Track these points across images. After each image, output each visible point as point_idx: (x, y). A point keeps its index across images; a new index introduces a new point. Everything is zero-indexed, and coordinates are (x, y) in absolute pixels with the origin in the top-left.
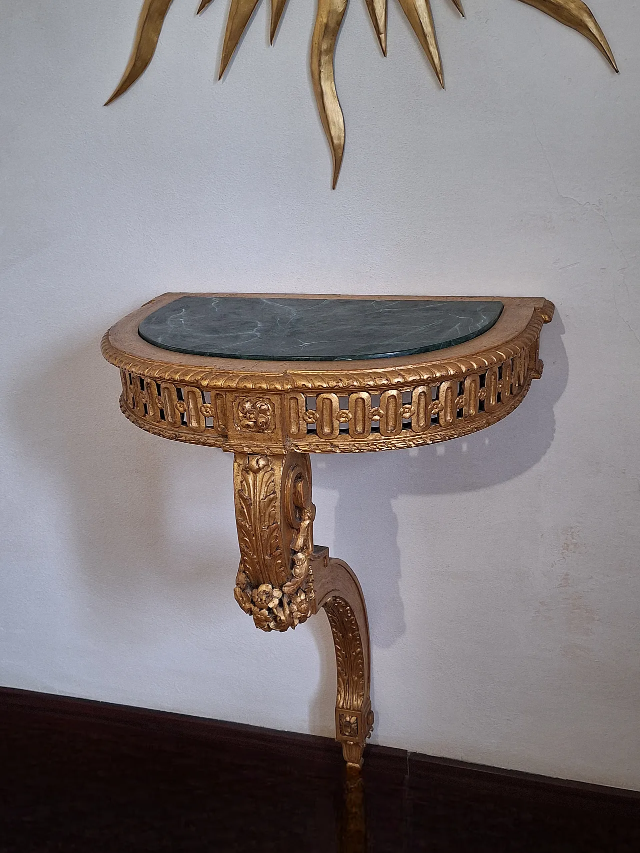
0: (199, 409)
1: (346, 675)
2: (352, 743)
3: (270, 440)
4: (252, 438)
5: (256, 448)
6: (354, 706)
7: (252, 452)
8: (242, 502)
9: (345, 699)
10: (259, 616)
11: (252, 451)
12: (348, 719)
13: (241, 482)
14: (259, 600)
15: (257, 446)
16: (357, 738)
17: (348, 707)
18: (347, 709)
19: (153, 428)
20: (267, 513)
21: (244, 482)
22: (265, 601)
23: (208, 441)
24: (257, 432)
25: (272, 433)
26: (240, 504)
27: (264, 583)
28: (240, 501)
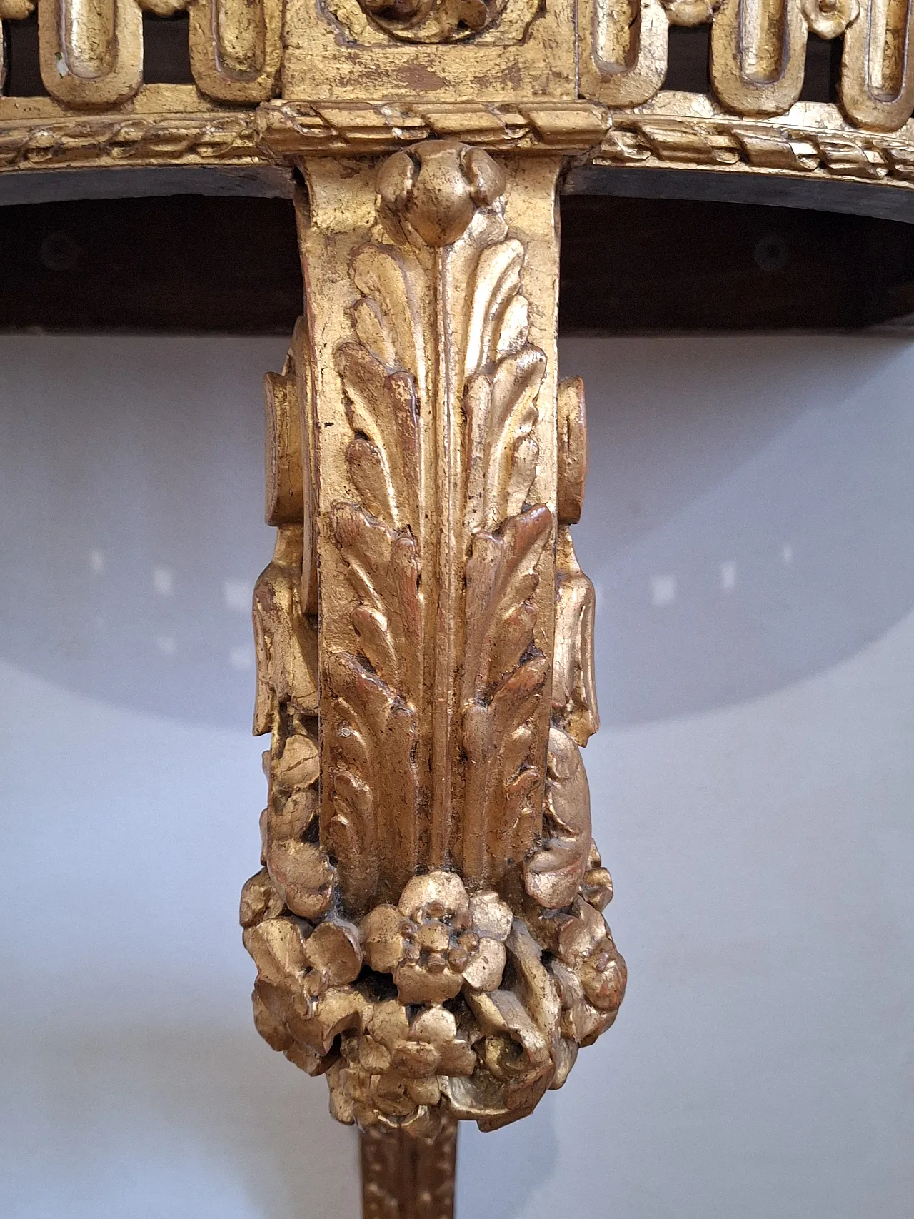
8: (360, 408)
10: (412, 1046)
13: (354, 309)
14: (416, 955)
20: (498, 452)
22: (447, 954)
24: (446, 41)
25: (522, 40)
26: (350, 415)
27: (423, 871)
28: (348, 402)
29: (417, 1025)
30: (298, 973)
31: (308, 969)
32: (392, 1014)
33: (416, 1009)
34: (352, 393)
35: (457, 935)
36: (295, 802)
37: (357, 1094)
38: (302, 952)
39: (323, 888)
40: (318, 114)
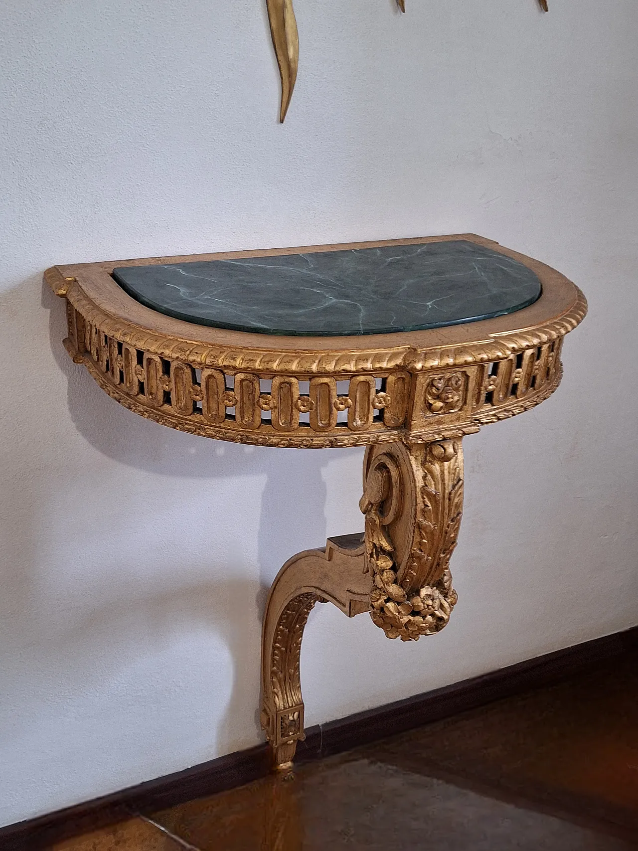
0: (371, 401)
1: (282, 672)
2: (292, 741)
3: (458, 419)
4: (439, 422)
5: (448, 433)
6: (295, 701)
7: (441, 439)
8: (426, 500)
9: (283, 698)
11: (443, 436)
12: (291, 718)
13: (425, 477)
15: (446, 430)
16: (298, 733)
17: (290, 705)
18: (289, 707)
19: (287, 440)
21: (429, 477)
23: (380, 438)
25: (460, 410)
26: (424, 502)
27: (423, 587)
28: (424, 498)
29: (425, 621)
30: (397, 614)
31: (399, 613)
32: (419, 619)
33: (424, 617)
34: (425, 497)
35: (432, 600)
36: (386, 573)
37: (404, 635)
38: (398, 609)
39: (404, 595)
40: (421, 438)
